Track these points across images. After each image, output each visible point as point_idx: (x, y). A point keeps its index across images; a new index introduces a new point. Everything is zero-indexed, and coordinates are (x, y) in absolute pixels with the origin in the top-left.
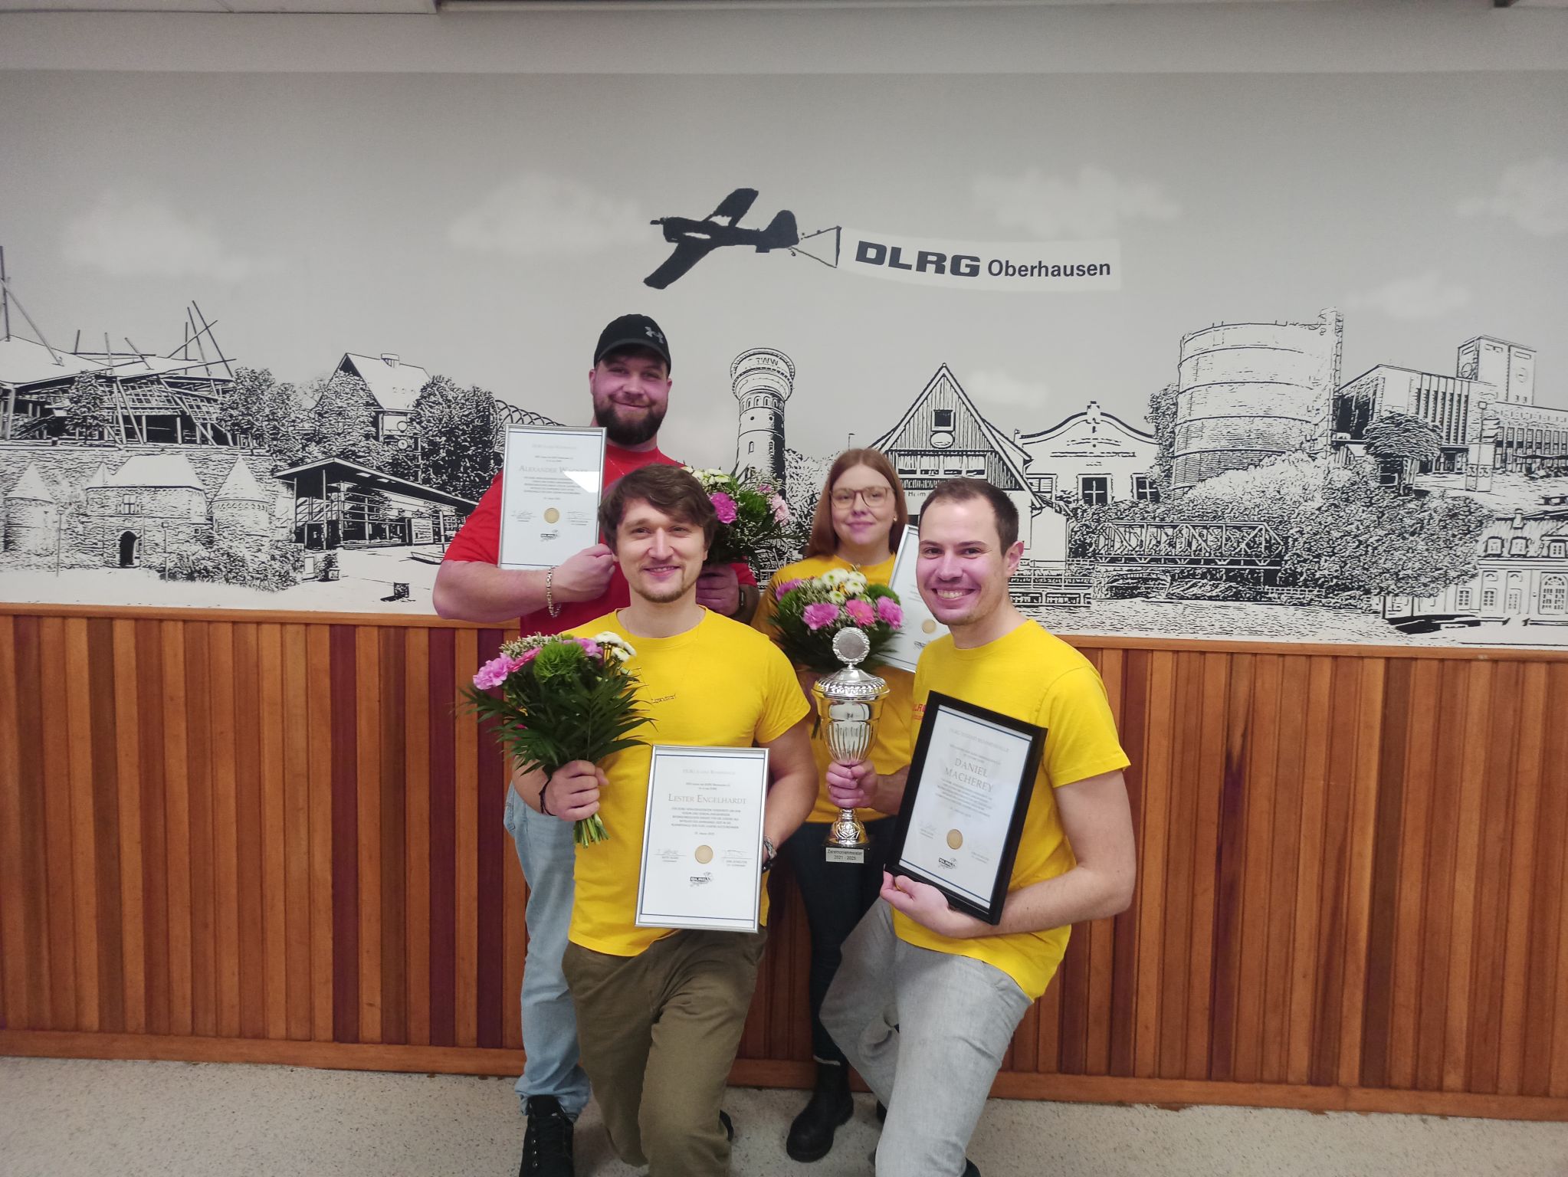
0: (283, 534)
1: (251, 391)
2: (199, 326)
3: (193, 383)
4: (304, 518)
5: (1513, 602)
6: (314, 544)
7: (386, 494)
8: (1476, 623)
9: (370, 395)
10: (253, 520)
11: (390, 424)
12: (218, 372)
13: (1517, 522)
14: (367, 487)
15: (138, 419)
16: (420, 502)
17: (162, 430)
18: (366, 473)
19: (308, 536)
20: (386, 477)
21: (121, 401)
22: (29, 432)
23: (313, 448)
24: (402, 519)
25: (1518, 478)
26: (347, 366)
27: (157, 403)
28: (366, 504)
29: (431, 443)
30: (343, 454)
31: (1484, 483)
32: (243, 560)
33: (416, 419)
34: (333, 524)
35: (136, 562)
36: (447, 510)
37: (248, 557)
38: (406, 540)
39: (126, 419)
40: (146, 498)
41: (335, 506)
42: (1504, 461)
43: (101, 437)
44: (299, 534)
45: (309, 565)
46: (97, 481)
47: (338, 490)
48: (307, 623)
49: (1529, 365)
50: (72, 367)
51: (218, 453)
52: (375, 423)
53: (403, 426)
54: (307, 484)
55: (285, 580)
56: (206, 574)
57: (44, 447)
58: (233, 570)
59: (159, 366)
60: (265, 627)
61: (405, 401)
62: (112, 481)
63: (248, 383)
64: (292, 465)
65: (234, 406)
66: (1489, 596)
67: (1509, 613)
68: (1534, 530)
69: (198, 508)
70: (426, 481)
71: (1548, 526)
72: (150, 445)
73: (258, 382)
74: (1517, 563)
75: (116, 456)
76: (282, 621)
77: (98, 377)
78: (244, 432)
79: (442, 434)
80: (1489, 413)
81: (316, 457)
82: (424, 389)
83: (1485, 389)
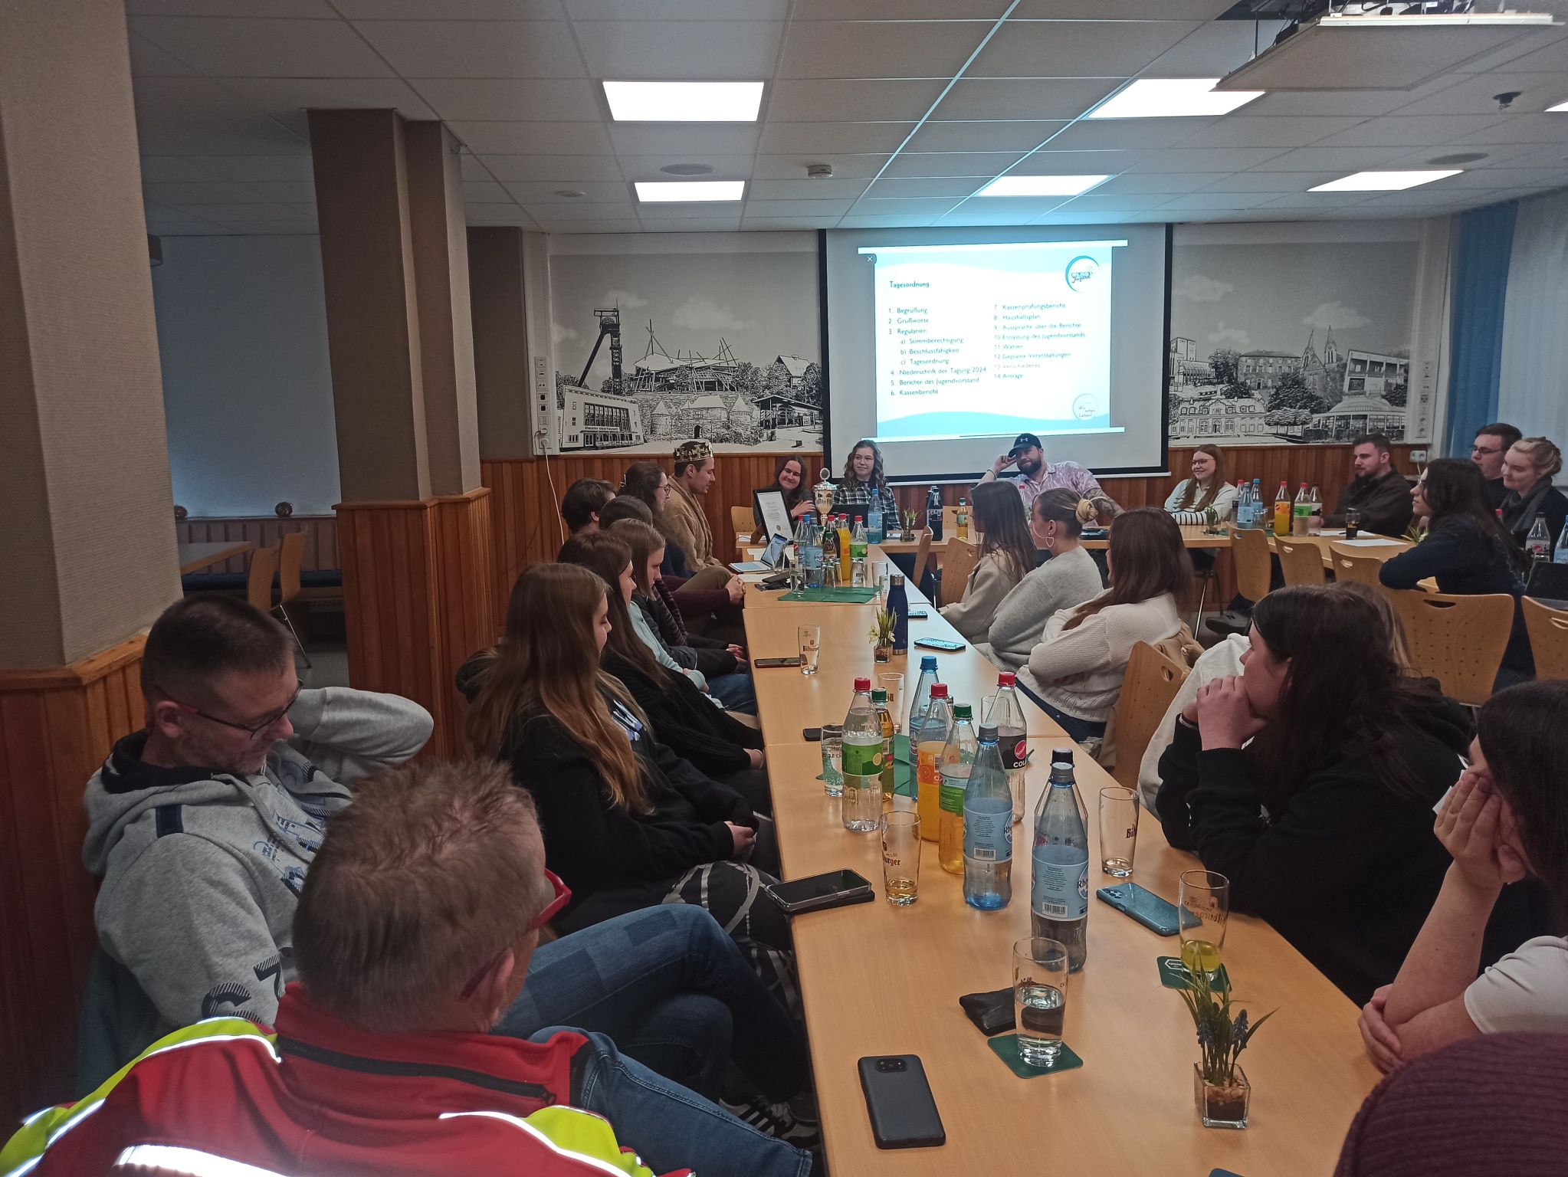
0: (755, 424)
1: (744, 371)
2: (724, 348)
3: (723, 369)
4: (763, 417)
5: (1191, 431)
6: (767, 427)
7: (794, 407)
8: (1179, 438)
9: (788, 371)
10: (744, 419)
11: (795, 381)
12: (731, 364)
13: (1192, 402)
14: (786, 405)
15: (702, 383)
16: (806, 410)
17: (710, 387)
18: (786, 400)
19: (765, 424)
20: (793, 401)
21: (695, 376)
22: (660, 389)
23: (767, 391)
24: (799, 417)
25: (1191, 386)
26: (779, 360)
27: (709, 377)
28: (786, 412)
29: (809, 388)
30: (778, 393)
31: (1180, 389)
32: (741, 434)
33: (804, 379)
34: (774, 419)
35: (701, 436)
36: (816, 412)
37: (743, 433)
38: (801, 425)
39: (697, 383)
40: (704, 412)
41: (774, 413)
42: (1186, 381)
43: (688, 390)
44: (761, 423)
45: (765, 434)
46: (686, 406)
47: (776, 406)
48: (766, 457)
49: (1194, 347)
50: (677, 364)
51: (731, 394)
52: (789, 381)
53: (799, 382)
54: (764, 405)
55: (756, 441)
56: (727, 440)
57: (666, 394)
58: (737, 438)
59: (709, 362)
60: (751, 459)
61: (801, 373)
62: (691, 406)
63: (743, 368)
64: (758, 398)
65: (738, 376)
66: (1183, 429)
67: (1190, 434)
68: (1197, 404)
69: (724, 415)
70: (808, 402)
71: (1202, 403)
72: (706, 392)
73: (747, 367)
74: (1191, 417)
75: (693, 397)
76: (758, 456)
77: (686, 367)
78: (741, 386)
79: (814, 384)
80: (1181, 364)
81: (767, 395)
82: (807, 368)
83: (1179, 355)
